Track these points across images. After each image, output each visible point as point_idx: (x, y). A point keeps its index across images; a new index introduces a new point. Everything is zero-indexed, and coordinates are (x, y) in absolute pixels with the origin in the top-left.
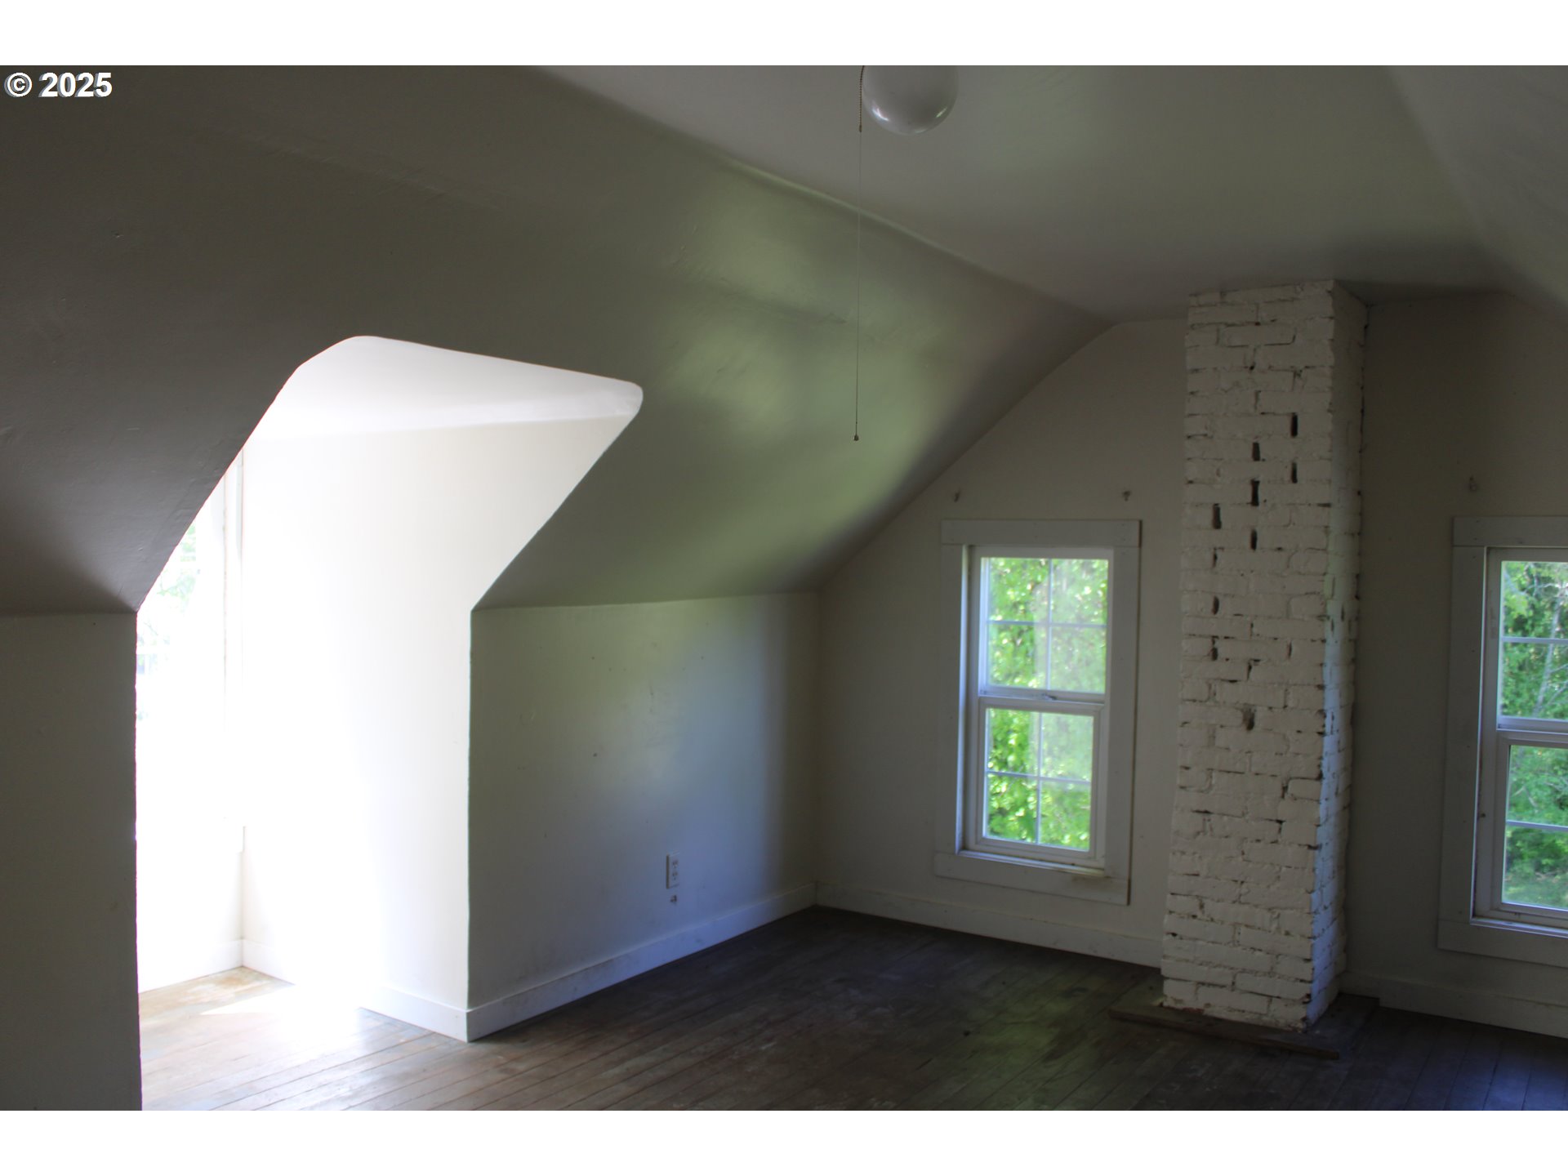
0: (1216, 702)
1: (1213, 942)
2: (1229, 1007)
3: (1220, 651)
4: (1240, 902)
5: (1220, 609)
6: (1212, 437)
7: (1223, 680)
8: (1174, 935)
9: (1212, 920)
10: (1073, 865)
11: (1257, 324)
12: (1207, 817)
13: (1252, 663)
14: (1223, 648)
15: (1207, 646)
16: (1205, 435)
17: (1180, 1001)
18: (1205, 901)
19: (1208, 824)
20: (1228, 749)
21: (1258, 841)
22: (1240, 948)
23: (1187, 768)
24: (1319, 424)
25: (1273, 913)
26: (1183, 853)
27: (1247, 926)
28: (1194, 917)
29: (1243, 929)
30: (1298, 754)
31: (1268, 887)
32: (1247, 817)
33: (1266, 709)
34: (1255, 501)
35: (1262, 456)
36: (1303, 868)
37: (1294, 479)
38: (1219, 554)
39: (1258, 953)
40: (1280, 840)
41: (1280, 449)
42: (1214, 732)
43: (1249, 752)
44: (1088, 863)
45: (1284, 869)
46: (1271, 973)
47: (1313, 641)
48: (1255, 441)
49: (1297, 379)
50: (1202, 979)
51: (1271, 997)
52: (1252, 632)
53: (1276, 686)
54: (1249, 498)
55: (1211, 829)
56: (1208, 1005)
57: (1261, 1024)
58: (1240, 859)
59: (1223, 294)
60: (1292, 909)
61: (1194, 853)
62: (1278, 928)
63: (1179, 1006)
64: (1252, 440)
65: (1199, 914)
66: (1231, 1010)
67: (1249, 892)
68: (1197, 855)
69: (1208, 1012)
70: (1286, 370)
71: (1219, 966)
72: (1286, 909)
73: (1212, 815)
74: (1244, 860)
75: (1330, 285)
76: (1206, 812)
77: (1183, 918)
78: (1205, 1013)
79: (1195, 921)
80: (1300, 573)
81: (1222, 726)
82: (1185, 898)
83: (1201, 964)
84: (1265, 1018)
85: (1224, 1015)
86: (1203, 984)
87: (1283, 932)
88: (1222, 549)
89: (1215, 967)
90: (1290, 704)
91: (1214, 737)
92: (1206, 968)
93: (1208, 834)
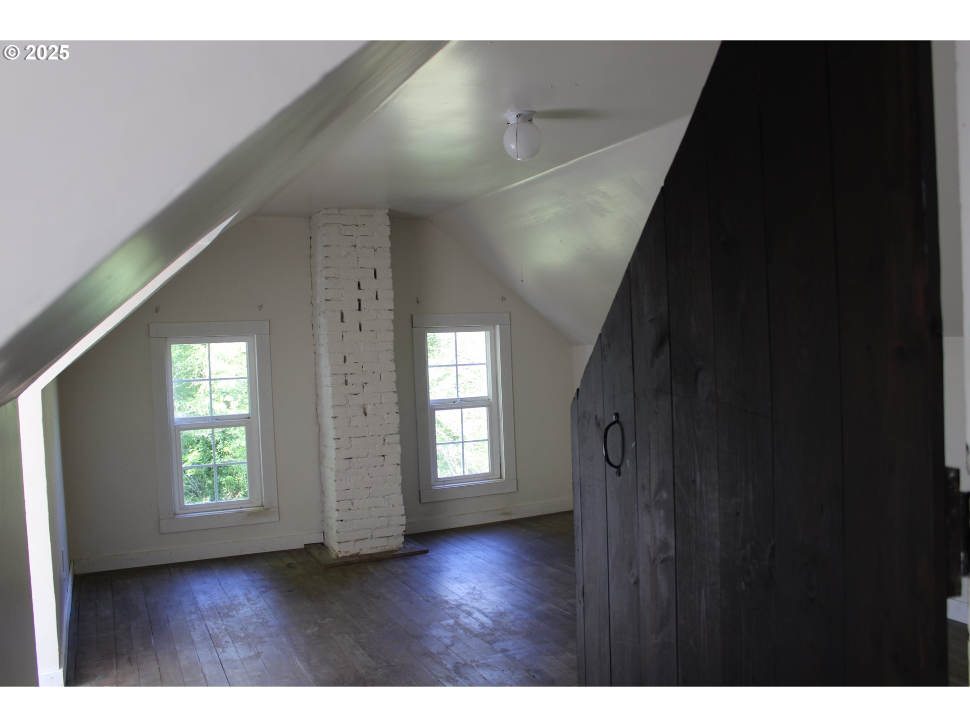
0: (349, 405)
1: (360, 519)
2: (371, 547)
3: (349, 381)
4: (370, 497)
5: (347, 360)
6: (338, 278)
7: (351, 394)
8: (342, 521)
9: (359, 509)
10: (241, 508)
11: (357, 226)
12: (350, 460)
13: (364, 385)
14: (350, 379)
15: (343, 379)
16: (334, 277)
17: (348, 552)
18: (353, 501)
19: (351, 464)
20: (357, 426)
21: (375, 467)
22: (373, 518)
23: (339, 439)
24: (386, 273)
25: (386, 498)
26: (341, 480)
27: (374, 507)
28: (350, 509)
29: (373, 509)
30: (389, 423)
31: (382, 487)
32: (369, 457)
33: (373, 405)
34: (360, 309)
35: (362, 287)
36: (396, 475)
37: (377, 298)
38: (344, 334)
39: (382, 518)
40: (385, 464)
41: (369, 284)
42: (350, 419)
43: (367, 426)
44: (249, 505)
45: (388, 477)
46: (388, 526)
47: (390, 372)
48: (359, 281)
49: (376, 253)
50: (357, 539)
51: (388, 537)
52: (363, 370)
53: (376, 394)
54: (358, 308)
55: (353, 466)
56: (361, 550)
57: (386, 550)
58: (368, 477)
59: (339, 209)
60: (393, 494)
61: (346, 479)
62: (389, 504)
63: (348, 555)
64: (357, 280)
65: (352, 508)
66: (371, 548)
67: (374, 491)
68: (348, 480)
69: (362, 553)
70: (370, 248)
71: (365, 529)
72: (390, 495)
73: (353, 459)
74: (370, 477)
75: (387, 211)
76: (350, 458)
77: (345, 511)
78: (360, 554)
79: (351, 511)
80: (382, 341)
81: (353, 416)
82: (344, 502)
83: (356, 531)
84: (387, 548)
85: (369, 552)
86: (357, 540)
87: (391, 506)
88: (346, 332)
89: (363, 531)
90: (383, 401)
91: (350, 422)
92: (359, 532)
93: (352, 468)
